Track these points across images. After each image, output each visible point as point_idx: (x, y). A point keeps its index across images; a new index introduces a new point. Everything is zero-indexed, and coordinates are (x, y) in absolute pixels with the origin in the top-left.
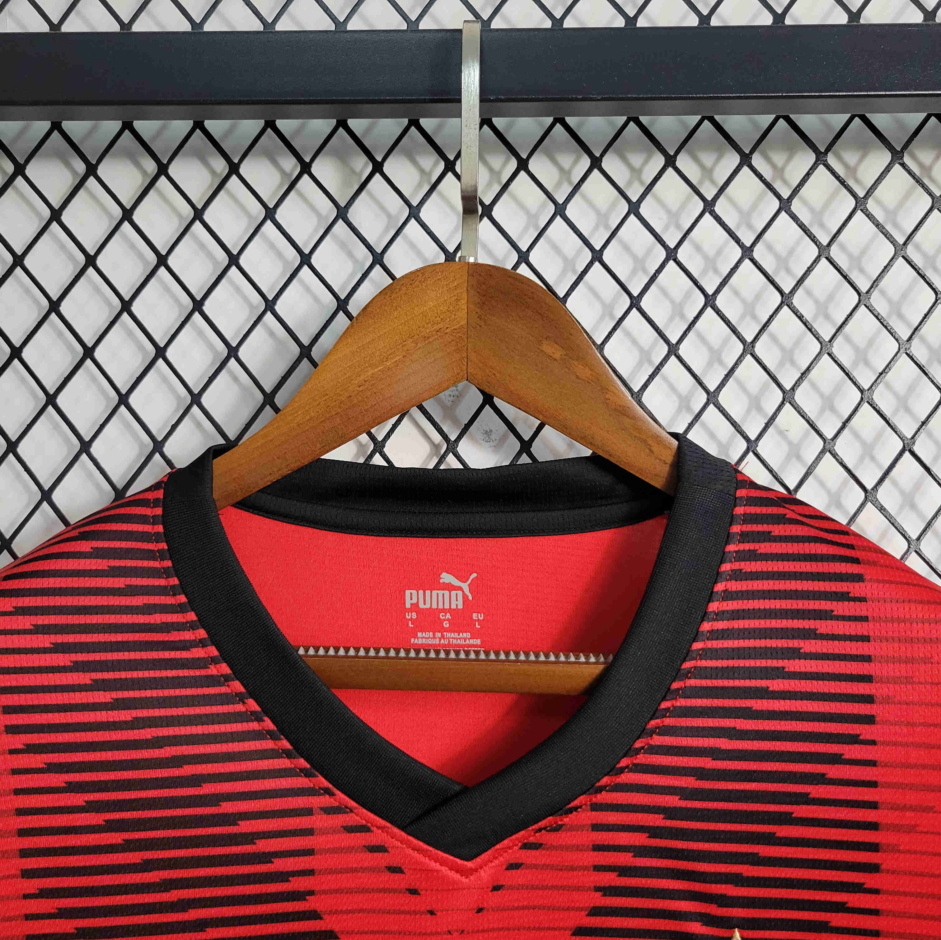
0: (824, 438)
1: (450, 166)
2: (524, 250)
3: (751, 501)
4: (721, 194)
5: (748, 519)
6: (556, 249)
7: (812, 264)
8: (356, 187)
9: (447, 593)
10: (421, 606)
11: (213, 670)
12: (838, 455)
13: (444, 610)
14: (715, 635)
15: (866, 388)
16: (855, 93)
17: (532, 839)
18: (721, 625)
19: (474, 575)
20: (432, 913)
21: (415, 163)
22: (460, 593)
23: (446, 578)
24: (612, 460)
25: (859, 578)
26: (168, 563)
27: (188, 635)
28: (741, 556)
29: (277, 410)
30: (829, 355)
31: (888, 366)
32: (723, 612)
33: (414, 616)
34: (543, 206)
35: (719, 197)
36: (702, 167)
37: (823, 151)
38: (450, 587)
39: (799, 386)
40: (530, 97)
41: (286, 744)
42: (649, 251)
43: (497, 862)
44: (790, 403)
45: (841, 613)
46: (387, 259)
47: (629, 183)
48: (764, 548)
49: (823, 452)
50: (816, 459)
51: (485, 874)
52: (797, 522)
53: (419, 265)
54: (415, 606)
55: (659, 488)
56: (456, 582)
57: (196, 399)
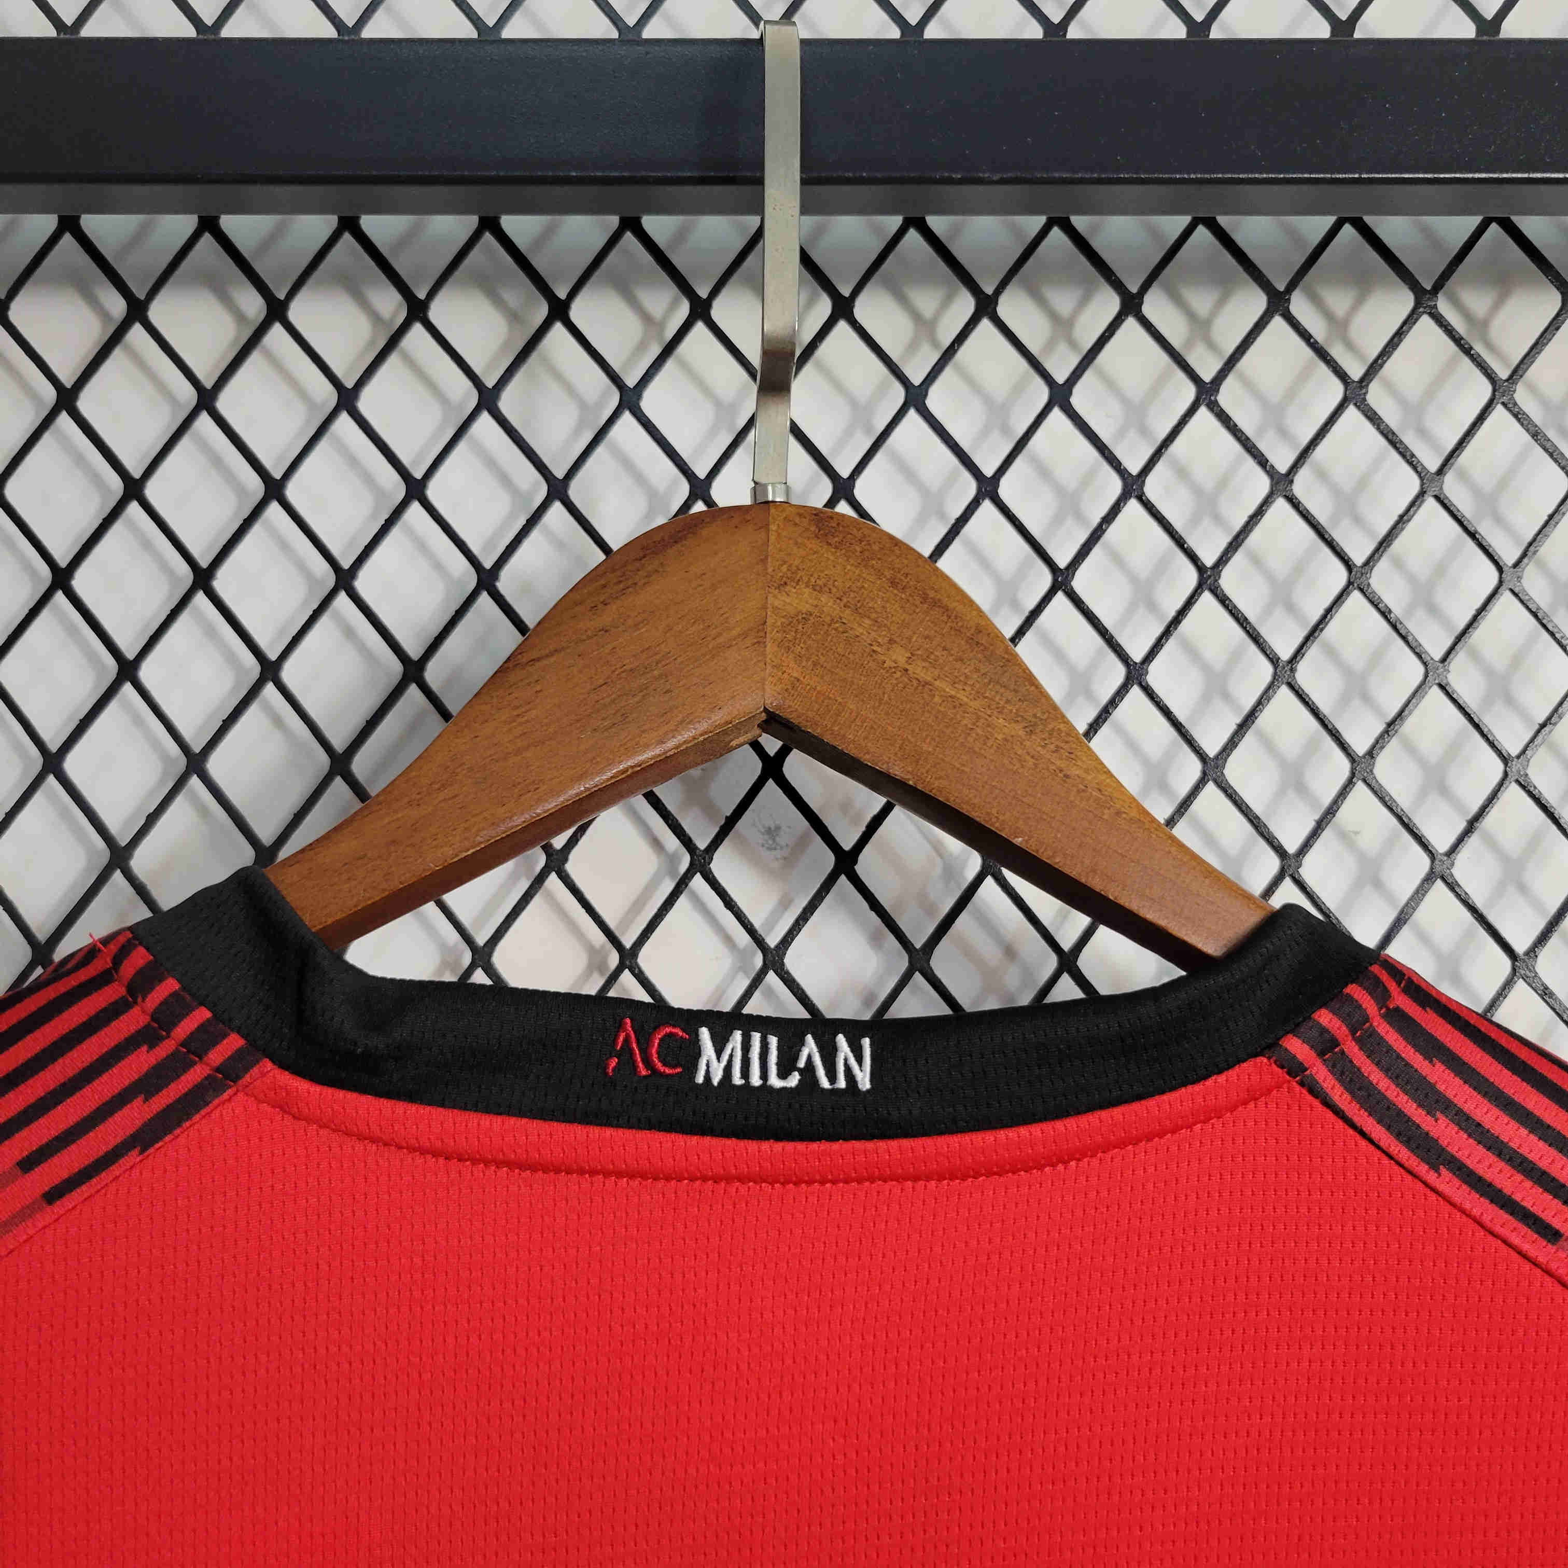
0: (1430, 852)
1: (700, 310)
2: (845, 474)
4: (1229, 371)
6: (908, 473)
7: (1408, 510)
12: (1459, 886)
15: (1514, 752)
16: (1505, 176)
30: (1442, 687)
31: (1556, 710)
34: (881, 391)
35: (1225, 376)
36: (1191, 315)
37: (1429, 288)
39: (1382, 748)
40: (857, 175)
42: (1087, 479)
44: (1365, 781)
46: (576, 490)
47: (1050, 345)
49: (1429, 879)
50: (1417, 892)
57: (195, 763)
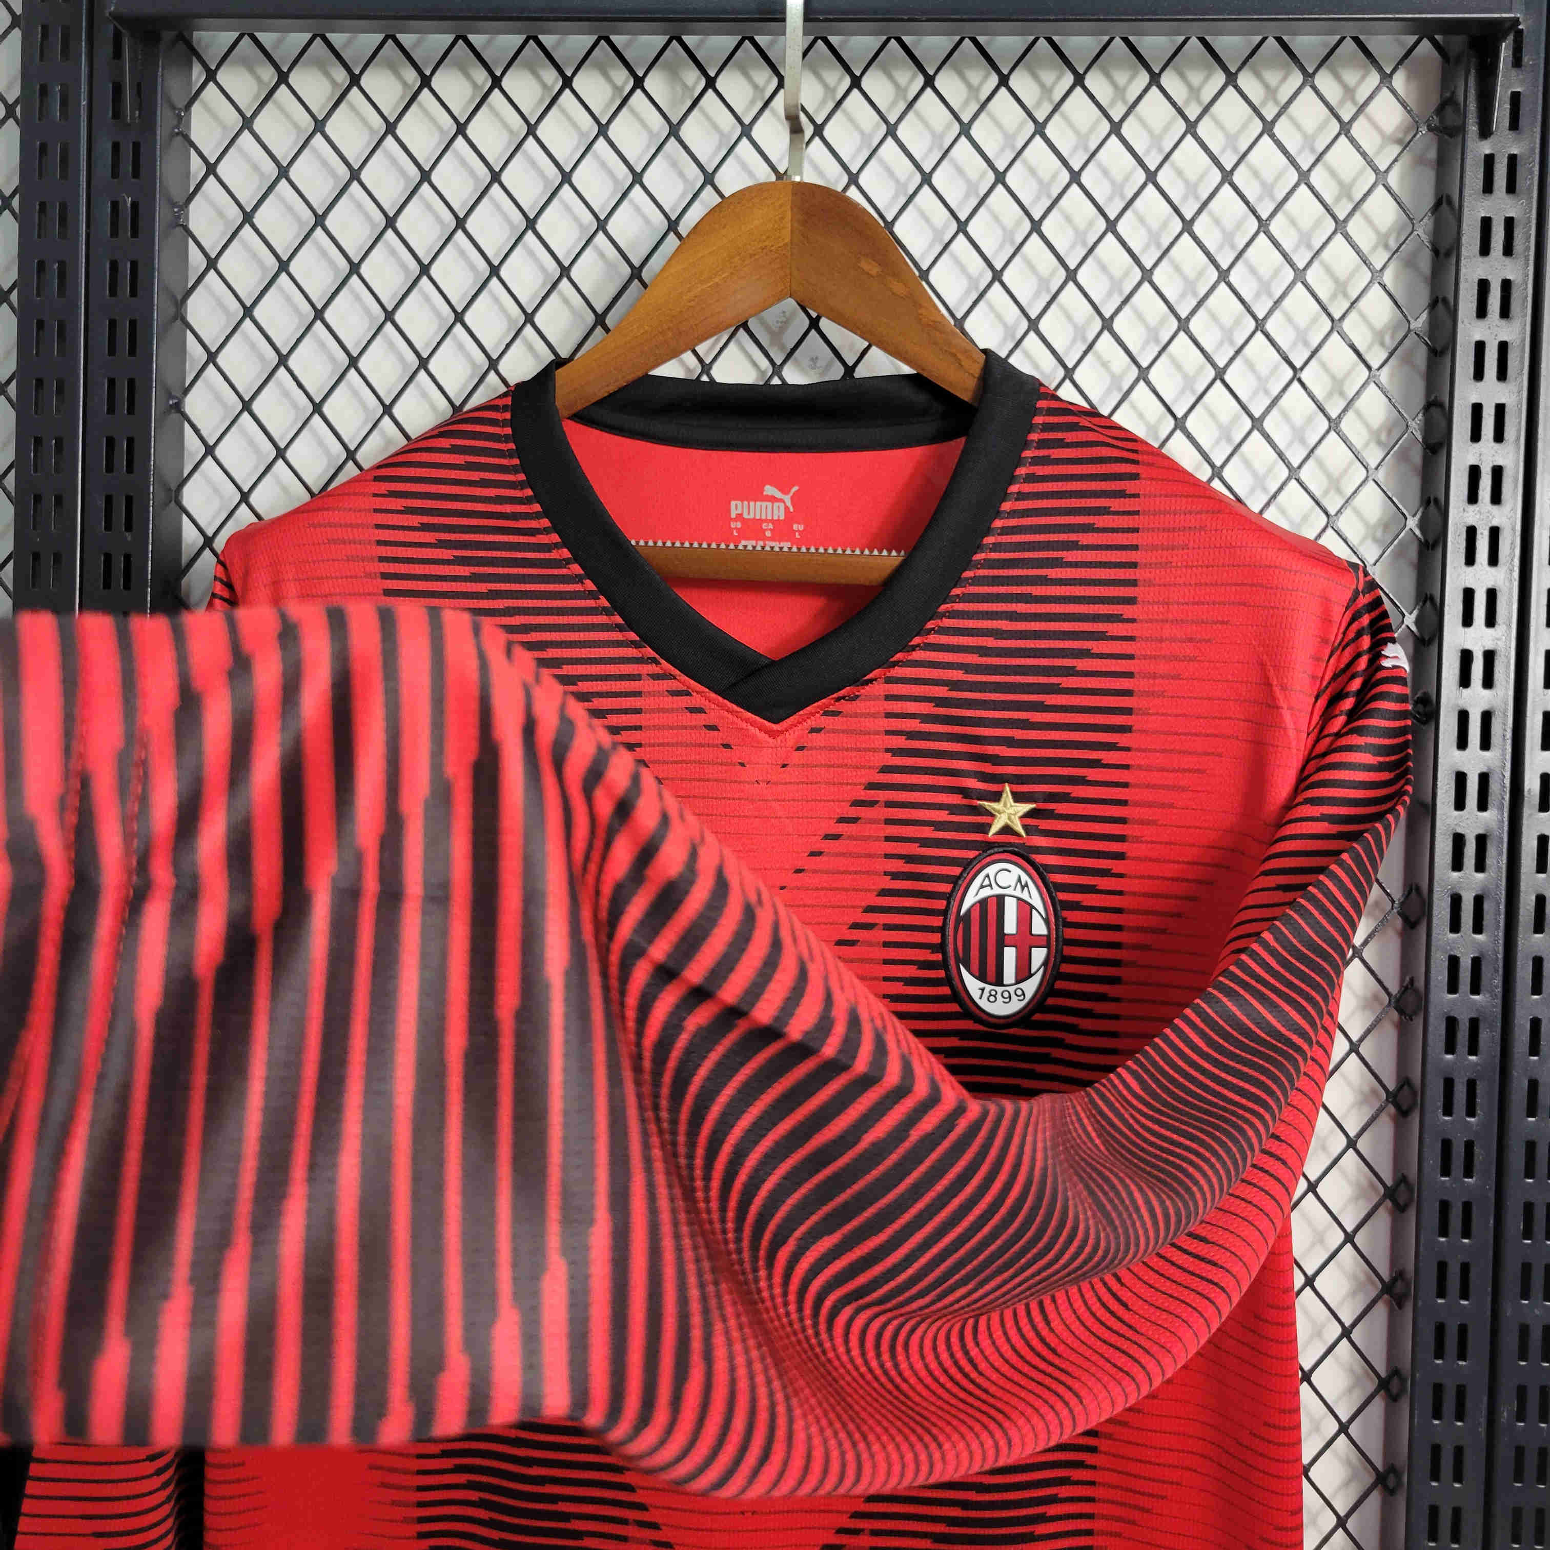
3: (1051, 412)
5: (1047, 427)
8: (689, 103)
9: (769, 504)
10: (746, 516)
11: (554, 555)
13: (766, 521)
14: (1005, 531)
17: (832, 708)
18: (1013, 522)
19: (795, 489)
20: (742, 765)
21: (748, 77)
22: (782, 505)
23: (769, 490)
25: (1135, 477)
26: (516, 461)
27: (534, 524)
28: (1036, 461)
29: (607, 330)
32: (1015, 511)
38: (773, 499)
41: (618, 619)
43: (800, 727)
45: (1117, 509)
48: (1056, 453)
51: (791, 737)
52: (1089, 429)
53: (750, 183)
54: (740, 517)
55: (966, 399)
56: (778, 494)
57: (529, 318)
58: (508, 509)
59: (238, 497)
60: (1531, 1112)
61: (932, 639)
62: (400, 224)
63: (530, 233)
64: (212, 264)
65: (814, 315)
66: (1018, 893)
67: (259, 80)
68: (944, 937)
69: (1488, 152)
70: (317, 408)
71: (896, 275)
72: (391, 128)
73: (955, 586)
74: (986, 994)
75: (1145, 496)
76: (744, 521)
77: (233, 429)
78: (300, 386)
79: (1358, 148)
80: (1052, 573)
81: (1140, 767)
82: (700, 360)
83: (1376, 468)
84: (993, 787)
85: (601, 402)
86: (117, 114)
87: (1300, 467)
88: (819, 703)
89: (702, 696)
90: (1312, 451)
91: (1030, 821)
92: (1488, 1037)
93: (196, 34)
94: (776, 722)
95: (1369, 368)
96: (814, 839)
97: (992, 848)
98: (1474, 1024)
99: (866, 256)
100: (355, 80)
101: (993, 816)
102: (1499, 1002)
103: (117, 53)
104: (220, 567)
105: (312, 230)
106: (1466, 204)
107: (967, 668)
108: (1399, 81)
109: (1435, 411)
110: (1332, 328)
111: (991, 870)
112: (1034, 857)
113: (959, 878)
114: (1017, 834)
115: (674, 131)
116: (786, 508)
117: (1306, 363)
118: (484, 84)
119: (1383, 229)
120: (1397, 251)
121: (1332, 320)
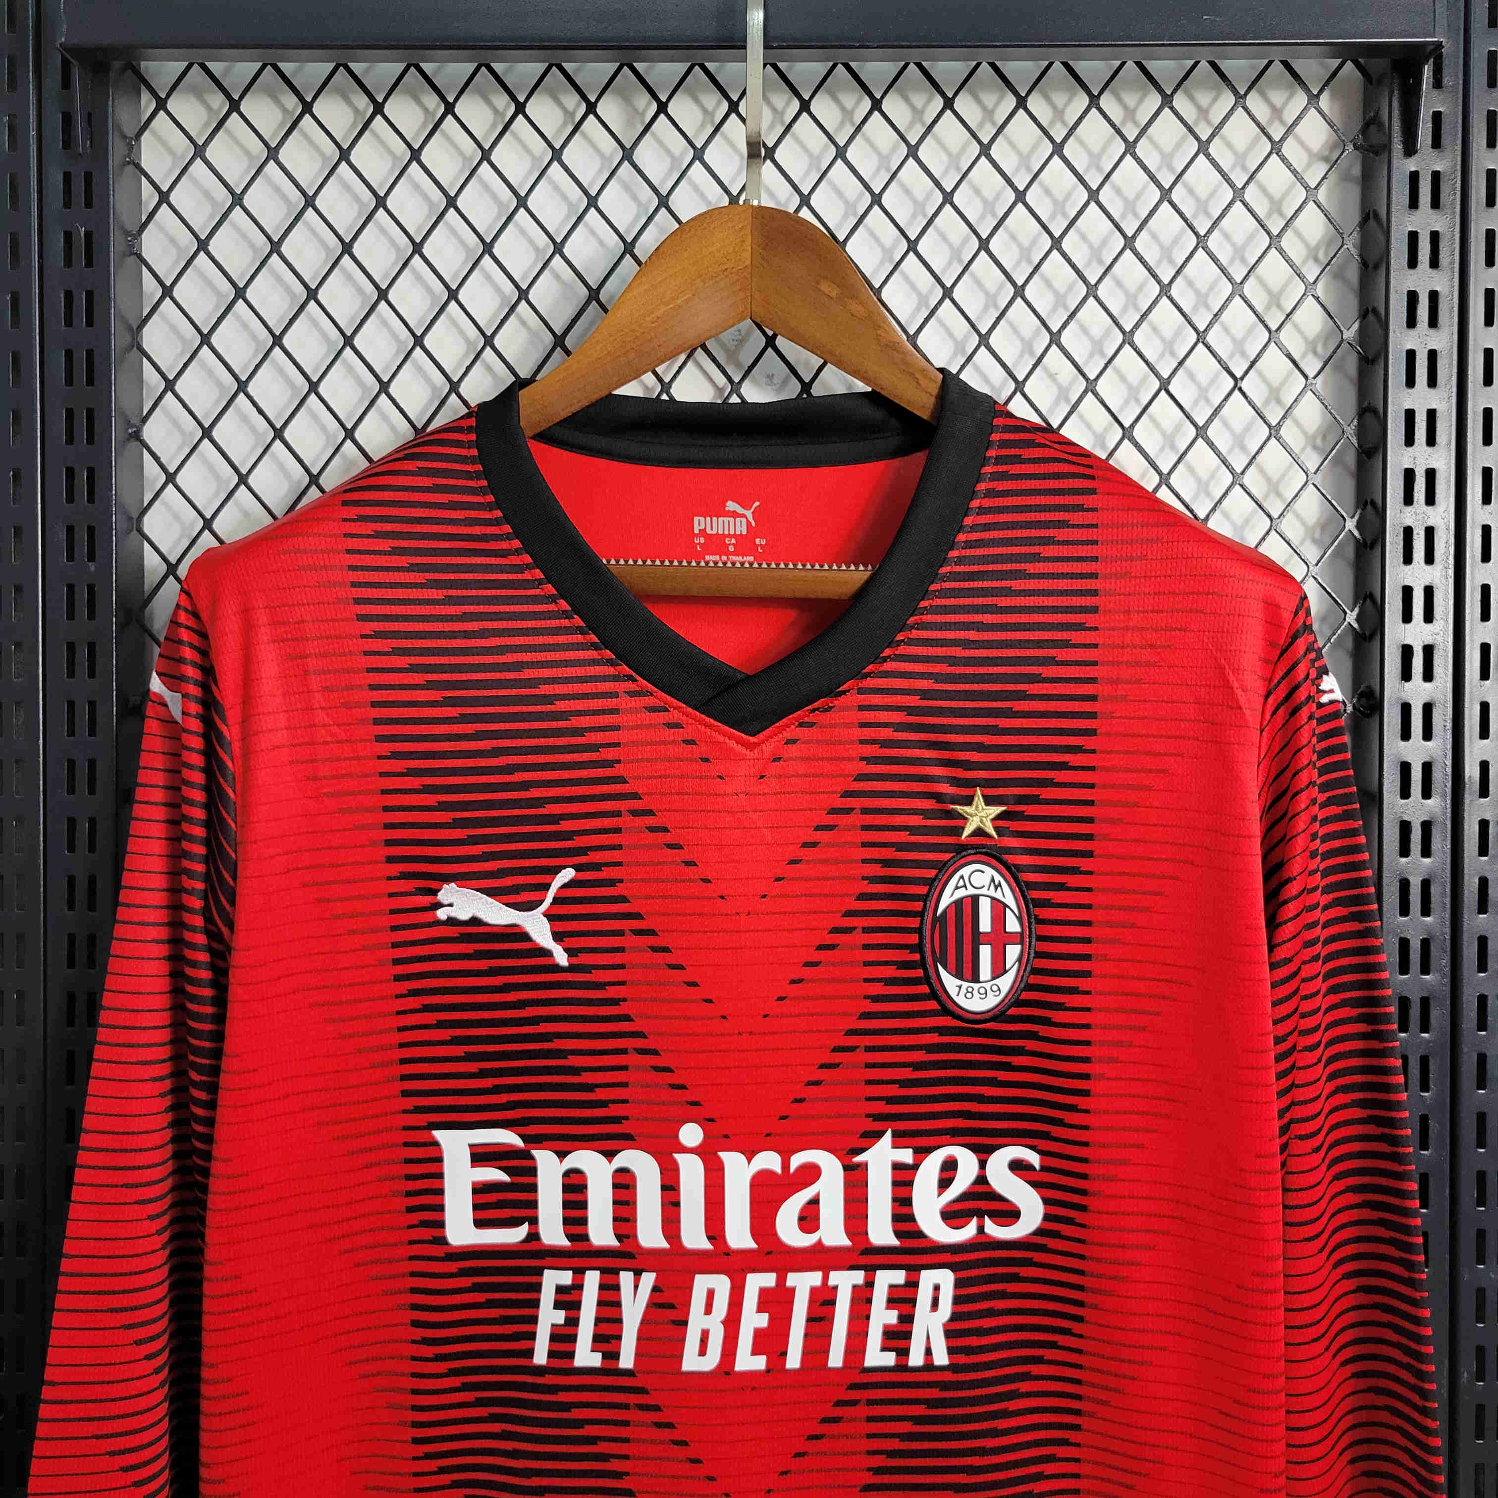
0: (1086, 379)
1: (733, 107)
2: (806, 193)
3: (1007, 429)
5: (1004, 444)
6: (837, 192)
8: (642, 127)
9: (732, 519)
10: (709, 531)
11: (527, 575)
12: (1099, 395)
13: (729, 536)
14: (969, 545)
15: (1128, 330)
17: (806, 720)
18: (975, 536)
19: (757, 504)
20: (721, 778)
21: (697, 101)
22: (744, 520)
23: (731, 506)
24: (883, 393)
25: (1091, 491)
26: (484, 483)
27: (504, 545)
28: (995, 477)
29: (568, 353)
32: (977, 525)
33: (702, 540)
38: (735, 515)
41: (594, 638)
43: (776, 739)
44: (1056, 345)
45: (1076, 522)
46: (673, 202)
48: (1015, 469)
50: (1079, 398)
51: (768, 749)
52: (1045, 446)
53: (704, 209)
54: (703, 532)
55: (925, 417)
56: (740, 510)
57: (489, 341)
58: (477, 530)
59: (200, 523)
60: (1481, 1085)
61: (901, 650)
62: (357, 249)
63: (487, 257)
64: (167, 291)
65: (770, 333)
66: (992, 893)
67: (209, 108)
68: (921, 938)
69: (1413, 169)
70: (279, 434)
71: (854, 297)
72: (344, 155)
73: (923, 599)
74: (963, 991)
75: (1102, 509)
76: (708, 537)
77: (193, 457)
78: (261, 412)
79: (1289, 166)
80: (1016, 585)
81: (1104, 769)
82: (660, 380)
83: (1315, 473)
84: (965, 792)
85: (566, 422)
86: (68, 143)
87: (1243, 473)
88: (795, 715)
89: (679, 711)
90: (1254, 457)
91: (1001, 823)
92: (1439, 1015)
93: (143, 64)
94: (753, 734)
95: (1306, 377)
96: (792, 848)
97: (966, 850)
98: (1425, 1002)
99: (825, 278)
100: (307, 108)
101: (966, 819)
102: (1447, 980)
103: (66, 83)
104: (184, 595)
105: (268, 257)
106: (1393, 219)
107: (937, 678)
108: (1324, 101)
109: (1369, 418)
110: (1270, 339)
111: (965, 871)
112: (1006, 858)
113: (934, 880)
114: (989, 836)
115: (628, 154)
116: (748, 523)
117: (1246, 372)
118: (435, 110)
119: (1313, 243)
120: (1328, 264)
121: (1270, 331)
